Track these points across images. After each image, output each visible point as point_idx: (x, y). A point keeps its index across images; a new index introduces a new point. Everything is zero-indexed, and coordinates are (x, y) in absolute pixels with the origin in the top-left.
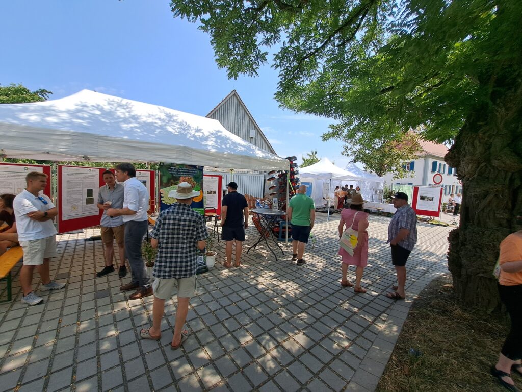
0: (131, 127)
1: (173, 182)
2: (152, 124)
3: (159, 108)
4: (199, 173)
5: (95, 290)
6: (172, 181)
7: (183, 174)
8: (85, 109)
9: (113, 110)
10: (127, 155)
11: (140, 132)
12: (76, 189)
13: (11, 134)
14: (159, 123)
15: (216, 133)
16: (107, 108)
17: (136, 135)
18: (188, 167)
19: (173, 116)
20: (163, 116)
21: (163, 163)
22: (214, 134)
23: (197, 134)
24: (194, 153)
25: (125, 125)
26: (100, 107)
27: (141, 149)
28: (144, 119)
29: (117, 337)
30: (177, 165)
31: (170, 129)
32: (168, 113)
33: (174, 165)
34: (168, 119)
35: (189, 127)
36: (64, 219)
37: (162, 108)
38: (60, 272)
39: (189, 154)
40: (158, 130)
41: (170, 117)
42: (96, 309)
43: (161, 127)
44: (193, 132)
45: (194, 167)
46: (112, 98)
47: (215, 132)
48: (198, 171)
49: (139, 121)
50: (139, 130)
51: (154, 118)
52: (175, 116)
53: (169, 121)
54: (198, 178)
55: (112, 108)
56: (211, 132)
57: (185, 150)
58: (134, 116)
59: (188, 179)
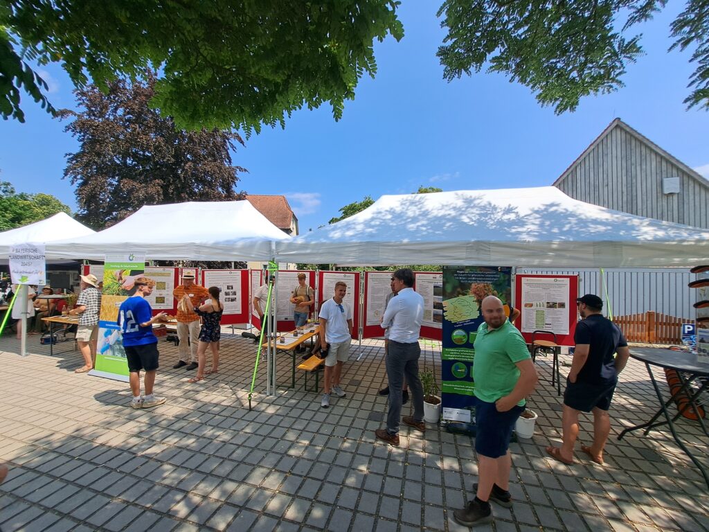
0: (418, 226)
1: (461, 292)
2: (443, 217)
3: (457, 194)
4: (502, 278)
5: (372, 410)
6: (459, 289)
7: (475, 280)
8: (379, 215)
9: (404, 210)
10: (405, 260)
11: (425, 231)
12: (379, 295)
13: (321, 251)
14: (453, 213)
15: (546, 210)
16: (398, 209)
17: (419, 235)
18: (482, 269)
19: (475, 199)
20: (460, 203)
21: (447, 267)
22: (542, 211)
23: (506, 217)
24: (493, 248)
25: (412, 225)
26: (392, 211)
27: (420, 251)
28: (435, 213)
29: (365, 476)
30: (467, 267)
31: (465, 219)
32: (468, 197)
33: (462, 268)
34: (466, 206)
35: (495, 208)
36: (368, 324)
37: (460, 192)
38: (355, 378)
39: (486, 251)
40: (448, 224)
41: (469, 202)
42: (364, 431)
43: (454, 219)
44: (498, 216)
45: (495, 268)
46: (405, 197)
47: (543, 208)
48: (502, 274)
49: (429, 216)
50: (424, 229)
51: (447, 208)
52: (478, 198)
53: (467, 208)
54: (500, 284)
55: (403, 208)
56: (536, 209)
57: (480, 246)
58: (424, 212)
59: (484, 286)
